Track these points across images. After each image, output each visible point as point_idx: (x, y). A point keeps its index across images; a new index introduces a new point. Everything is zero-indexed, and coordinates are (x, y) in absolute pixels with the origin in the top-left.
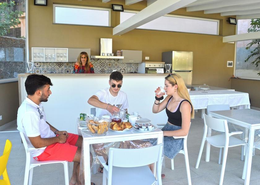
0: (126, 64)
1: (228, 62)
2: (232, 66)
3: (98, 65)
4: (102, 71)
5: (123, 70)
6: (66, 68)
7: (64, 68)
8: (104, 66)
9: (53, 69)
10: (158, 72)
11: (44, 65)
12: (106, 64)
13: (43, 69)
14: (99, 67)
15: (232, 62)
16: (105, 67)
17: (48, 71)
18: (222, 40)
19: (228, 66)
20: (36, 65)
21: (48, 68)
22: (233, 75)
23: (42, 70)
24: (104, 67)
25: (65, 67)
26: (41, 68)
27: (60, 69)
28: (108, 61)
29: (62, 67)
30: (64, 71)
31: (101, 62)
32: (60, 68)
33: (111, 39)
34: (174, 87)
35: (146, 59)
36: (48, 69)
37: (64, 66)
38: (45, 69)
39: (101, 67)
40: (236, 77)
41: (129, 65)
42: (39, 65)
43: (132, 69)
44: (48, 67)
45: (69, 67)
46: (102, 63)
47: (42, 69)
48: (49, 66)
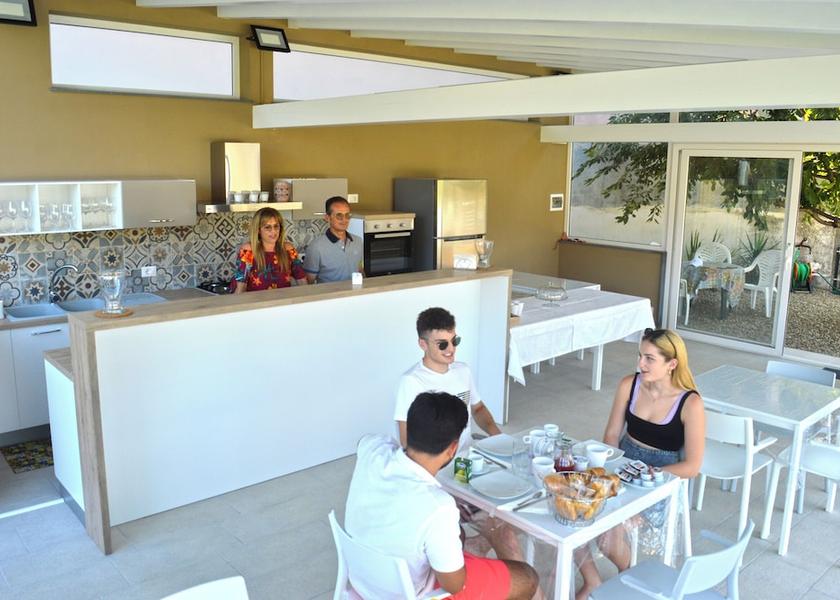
1: (553, 196)
2: (561, 209)
3: (210, 228)
4: (223, 247)
6: (105, 248)
7: (98, 248)
8: (228, 231)
9: (59, 253)
10: (459, 267)
12: (233, 225)
13: (24, 257)
14: (213, 237)
15: (562, 195)
16: (233, 235)
17: (42, 265)
18: (538, 134)
19: (552, 209)
20: (4, 246)
21: (44, 253)
22: (564, 234)
23: (22, 262)
24: (229, 235)
25: (103, 243)
27: (86, 252)
29: (92, 246)
30: (100, 259)
31: (217, 220)
32: (83, 250)
33: (257, 146)
34: (669, 363)
36: (40, 256)
37: (97, 239)
38: (32, 256)
39: (218, 236)
40: (573, 239)
41: (303, 224)
42: (6, 244)
43: (312, 234)
44: (40, 247)
45: (114, 244)
46: (222, 224)
47: (20, 255)
48: (45, 243)
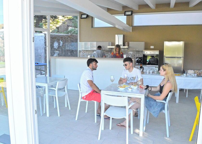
0: (136, 51)
5: (133, 56)
9: (91, 54)
11: (86, 52)
13: (86, 54)
20: (83, 52)
26: (85, 53)
28: (123, 50)
34: (165, 72)
35: (151, 48)
41: (138, 52)
42: (84, 52)
44: (88, 53)
